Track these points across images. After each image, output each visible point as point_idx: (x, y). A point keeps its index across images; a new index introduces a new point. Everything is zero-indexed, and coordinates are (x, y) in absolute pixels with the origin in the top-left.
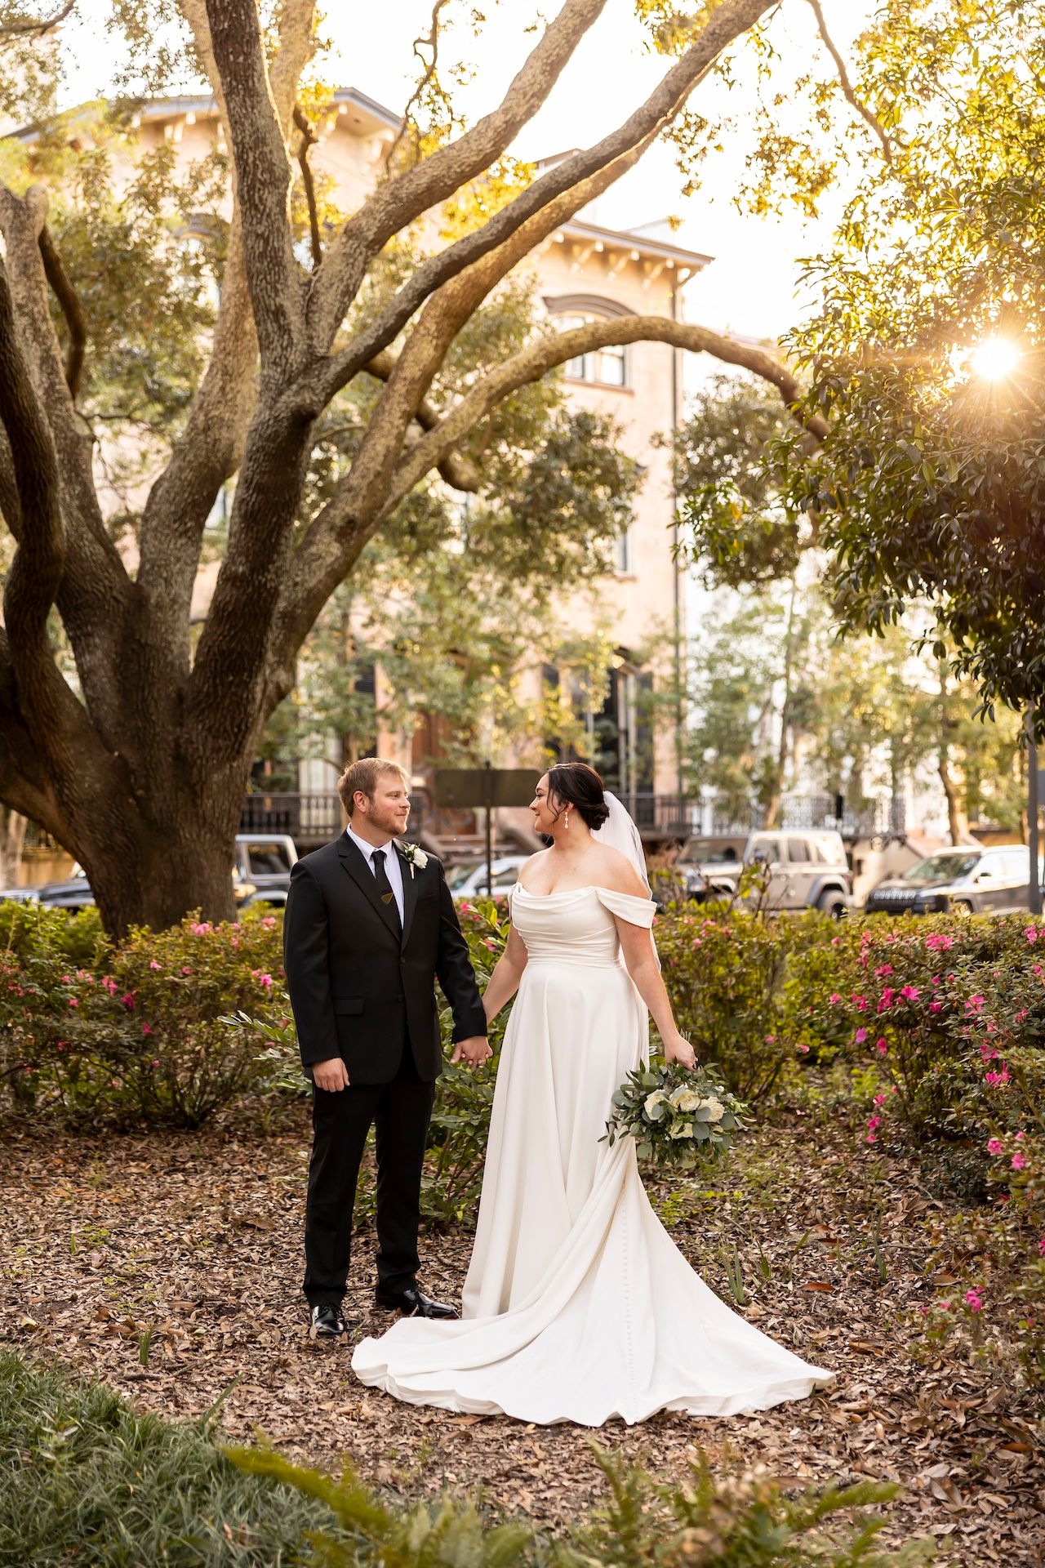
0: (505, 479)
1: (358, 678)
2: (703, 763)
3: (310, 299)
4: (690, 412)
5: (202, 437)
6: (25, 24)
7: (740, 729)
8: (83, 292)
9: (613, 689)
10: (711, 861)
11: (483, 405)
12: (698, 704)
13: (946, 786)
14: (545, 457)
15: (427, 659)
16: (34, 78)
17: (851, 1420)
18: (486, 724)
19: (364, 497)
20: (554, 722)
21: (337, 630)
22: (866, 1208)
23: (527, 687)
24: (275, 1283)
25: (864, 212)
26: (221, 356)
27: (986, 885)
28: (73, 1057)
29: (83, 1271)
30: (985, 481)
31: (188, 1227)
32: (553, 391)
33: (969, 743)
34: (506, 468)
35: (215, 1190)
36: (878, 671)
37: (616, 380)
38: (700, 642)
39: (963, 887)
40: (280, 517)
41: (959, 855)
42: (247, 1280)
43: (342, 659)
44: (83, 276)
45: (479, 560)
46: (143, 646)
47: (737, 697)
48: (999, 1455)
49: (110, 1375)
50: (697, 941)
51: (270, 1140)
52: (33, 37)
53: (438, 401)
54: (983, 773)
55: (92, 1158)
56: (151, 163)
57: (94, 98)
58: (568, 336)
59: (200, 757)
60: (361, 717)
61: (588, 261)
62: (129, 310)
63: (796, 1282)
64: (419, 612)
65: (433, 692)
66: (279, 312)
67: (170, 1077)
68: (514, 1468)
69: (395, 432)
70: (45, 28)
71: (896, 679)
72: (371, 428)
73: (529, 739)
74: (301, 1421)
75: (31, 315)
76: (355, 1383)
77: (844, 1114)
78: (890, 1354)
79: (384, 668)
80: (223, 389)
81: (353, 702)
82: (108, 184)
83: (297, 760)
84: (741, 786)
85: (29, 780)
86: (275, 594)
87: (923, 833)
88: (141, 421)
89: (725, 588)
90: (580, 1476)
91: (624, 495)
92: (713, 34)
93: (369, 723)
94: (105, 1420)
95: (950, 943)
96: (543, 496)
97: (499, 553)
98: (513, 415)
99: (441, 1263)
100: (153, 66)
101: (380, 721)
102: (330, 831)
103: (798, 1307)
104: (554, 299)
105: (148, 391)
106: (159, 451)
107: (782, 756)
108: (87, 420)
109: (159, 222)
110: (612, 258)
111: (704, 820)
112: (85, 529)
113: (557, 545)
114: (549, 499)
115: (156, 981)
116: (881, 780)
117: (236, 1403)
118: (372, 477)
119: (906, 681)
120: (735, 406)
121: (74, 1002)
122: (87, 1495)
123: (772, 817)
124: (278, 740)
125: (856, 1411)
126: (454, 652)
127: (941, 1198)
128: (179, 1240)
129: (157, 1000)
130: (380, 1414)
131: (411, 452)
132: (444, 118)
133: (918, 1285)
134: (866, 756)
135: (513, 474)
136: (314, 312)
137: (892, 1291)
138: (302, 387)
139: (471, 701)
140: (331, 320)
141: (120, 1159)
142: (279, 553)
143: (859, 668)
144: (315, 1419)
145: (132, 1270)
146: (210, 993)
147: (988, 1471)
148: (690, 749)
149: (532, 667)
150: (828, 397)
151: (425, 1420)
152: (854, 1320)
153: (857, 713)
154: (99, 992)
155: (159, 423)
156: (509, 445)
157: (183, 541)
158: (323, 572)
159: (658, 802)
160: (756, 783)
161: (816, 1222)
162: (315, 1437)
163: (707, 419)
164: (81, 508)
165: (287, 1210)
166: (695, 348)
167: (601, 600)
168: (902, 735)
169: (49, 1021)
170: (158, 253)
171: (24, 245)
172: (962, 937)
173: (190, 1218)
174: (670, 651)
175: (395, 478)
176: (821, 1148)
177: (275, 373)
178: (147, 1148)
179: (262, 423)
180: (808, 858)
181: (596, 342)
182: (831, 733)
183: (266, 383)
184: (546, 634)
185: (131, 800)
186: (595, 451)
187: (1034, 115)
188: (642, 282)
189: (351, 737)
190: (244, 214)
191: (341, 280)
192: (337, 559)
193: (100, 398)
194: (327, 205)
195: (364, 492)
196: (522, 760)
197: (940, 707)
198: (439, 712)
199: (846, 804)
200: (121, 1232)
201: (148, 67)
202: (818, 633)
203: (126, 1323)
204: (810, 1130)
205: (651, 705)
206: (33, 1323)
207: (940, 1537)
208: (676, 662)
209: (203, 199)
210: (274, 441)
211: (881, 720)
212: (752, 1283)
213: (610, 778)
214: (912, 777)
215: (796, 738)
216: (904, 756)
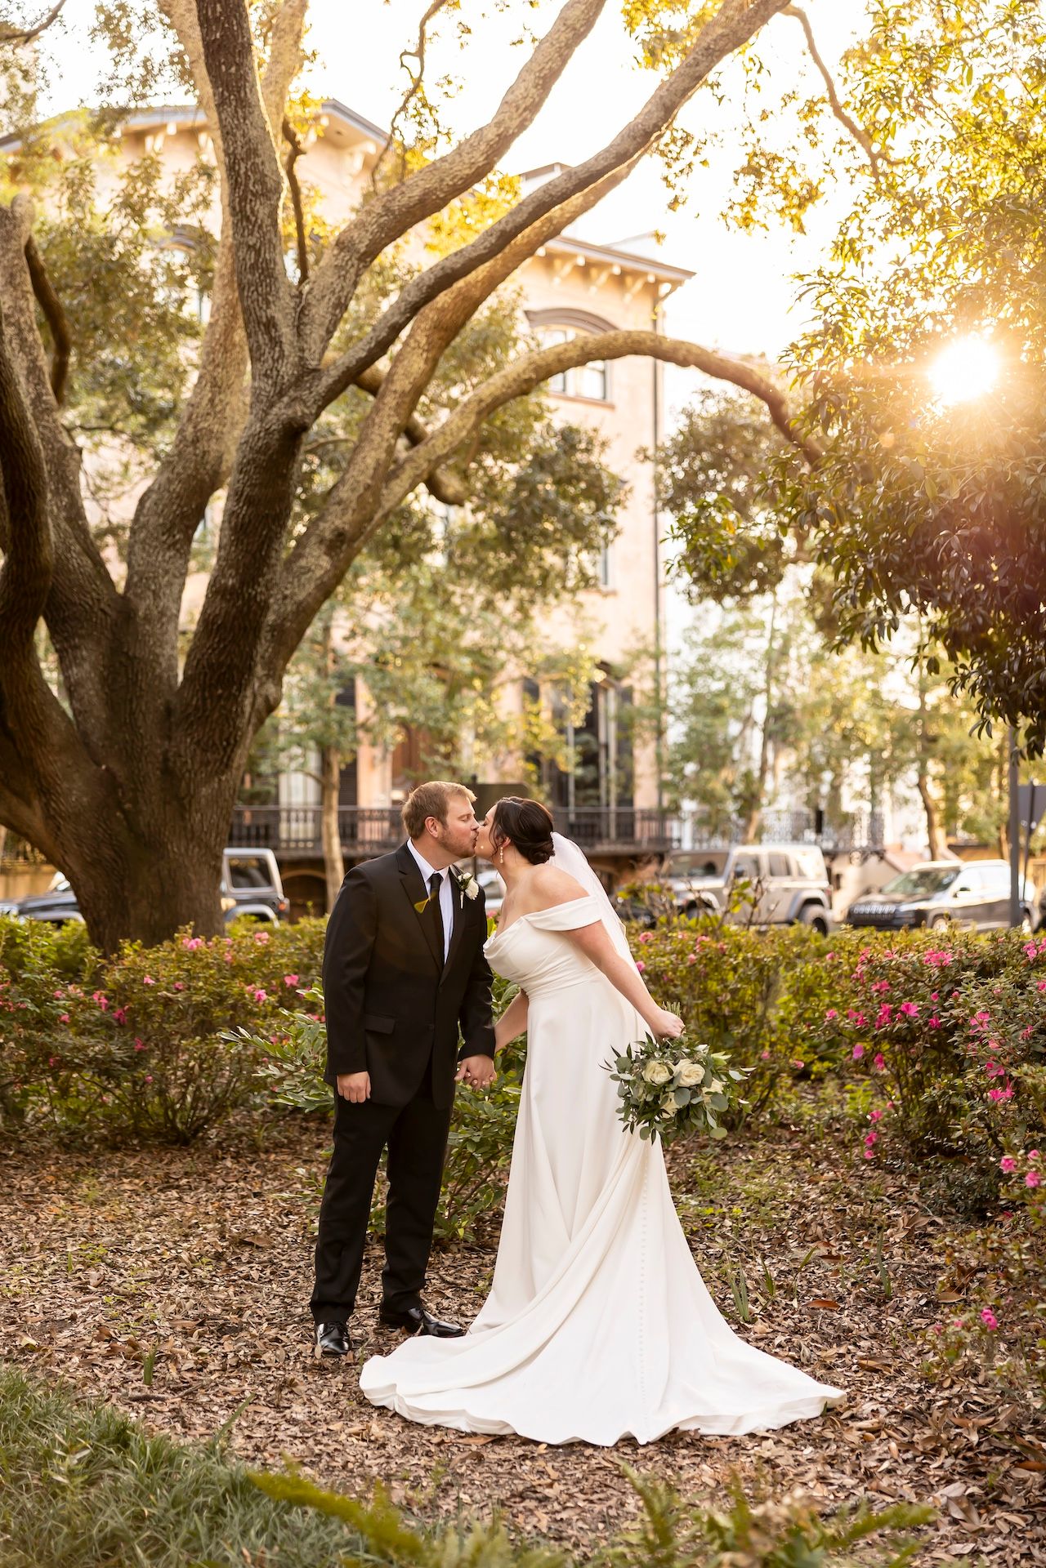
0: (491, 492)
1: (338, 691)
2: (684, 777)
3: (302, 311)
4: (672, 428)
5: (191, 449)
6: (8, 32)
7: (720, 742)
8: (67, 302)
9: (594, 704)
11: (473, 419)
12: (678, 718)
13: (925, 801)
14: (530, 471)
15: (409, 672)
16: (17, 87)
17: (864, 1439)
18: (466, 736)
19: (354, 511)
20: (536, 736)
21: (319, 643)
22: (865, 1224)
23: (508, 701)
24: (277, 1301)
25: (860, 228)
26: (210, 368)
27: (965, 900)
28: (63, 1073)
29: (81, 1289)
30: (986, 498)
31: (185, 1245)
32: (539, 405)
33: (948, 758)
34: (491, 482)
35: (210, 1208)
36: (858, 686)
37: (597, 394)
38: (681, 656)
39: (941, 902)
40: (270, 530)
41: (938, 870)
42: (248, 1298)
43: (322, 671)
44: (68, 286)
45: (463, 573)
46: (132, 659)
47: (718, 711)
48: (1013, 1474)
49: (115, 1395)
50: (692, 956)
51: (263, 1156)
52: (16, 46)
53: (424, 414)
54: (962, 787)
55: (85, 1174)
56: (135, 173)
57: (75, 108)
58: (558, 350)
59: (189, 771)
60: (343, 732)
61: (570, 275)
62: (113, 321)
63: (801, 1299)
64: (400, 626)
65: (415, 705)
66: (270, 324)
67: (162, 1093)
68: (527, 1489)
69: (385, 445)
70: (29, 37)
71: (876, 694)
72: (361, 440)
73: (510, 752)
74: (311, 1442)
75: (17, 325)
76: (363, 1402)
77: (838, 1130)
78: (899, 1371)
79: (366, 681)
80: (212, 401)
81: (334, 716)
82: (93, 195)
83: (277, 773)
84: (722, 801)
85: (16, 793)
86: (264, 608)
87: (902, 847)
88: (122, 432)
89: (710, 603)
90: (595, 1497)
91: (609, 508)
92: (708, 49)
93: (350, 736)
94: (114, 1442)
95: (949, 959)
96: (528, 510)
97: (483, 566)
98: (499, 429)
99: (444, 1281)
100: (137, 76)
101: (361, 734)
102: (310, 845)
103: (804, 1324)
104: (535, 313)
105: (131, 402)
106: (141, 463)
107: (763, 771)
108: (69, 430)
109: (145, 233)
110: (594, 272)
111: (684, 834)
112: (72, 541)
113: (541, 559)
114: (533, 512)
115: (150, 997)
116: (860, 795)
117: (244, 1424)
118: (361, 490)
119: (885, 696)
120: (720, 421)
121: (66, 1017)
122: (102, 1519)
123: (752, 831)
124: (259, 754)
125: (868, 1430)
126: (436, 665)
127: (941, 1214)
128: (177, 1258)
129: (149, 1017)
130: (390, 1434)
131: (400, 467)
132: (429, 131)
133: (923, 1302)
134: (846, 771)
135: (499, 487)
136: (305, 324)
137: (897, 1309)
138: (294, 400)
139: (453, 715)
140: (323, 332)
141: (112, 1176)
142: (269, 566)
143: (839, 683)
144: (325, 1440)
145: (131, 1288)
146: (204, 1009)
147: (1004, 1490)
148: (671, 763)
149: (513, 681)
150: (828, 413)
151: (436, 1440)
152: (860, 1337)
153: (837, 729)
154: (89, 1007)
155: (142, 435)
156: (495, 458)
157: (172, 553)
158: (313, 585)
159: (638, 816)
160: (736, 798)
161: (817, 1239)
162: (325, 1458)
163: (692, 434)
164: (69, 520)
165: (285, 1227)
166: (683, 363)
167: (585, 613)
168: (882, 750)
169: (41, 1037)
170: (144, 262)
171: (11, 255)
172: (961, 954)
173: (186, 1235)
174: (650, 665)
175: (384, 491)
176: (818, 1164)
177: (266, 386)
178: (140, 1165)
179: (253, 436)
180: (789, 873)
181: (584, 357)
182: (810, 747)
183: (256, 394)
184: (528, 648)
185: (118, 814)
186: (580, 466)
187: (1032, 133)
188: (623, 295)
189: (333, 751)
190: (235, 225)
191: (333, 292)
192: (327, 572)
193: (82, 408)
194: (314, 217)
195: (354, 505)
196: (503, 774)
197: (920, 722)
198: (420, 726)
199: (826, 818)
200: (118, 1250)
201: (132, 77)
202: (799, 647)
203: (129, 1343)
204: (805, 1145)
205: (632, 719)
206: (34, 1342)
207: (960, 1556)
208: (657, 676)
209: (188, 209)
210: (265, 454)
211: (861, 735)
212: (757, 1300)
213: (591, 792)
214: (891, 791)
215: (776, 753)
216: (883, 771)
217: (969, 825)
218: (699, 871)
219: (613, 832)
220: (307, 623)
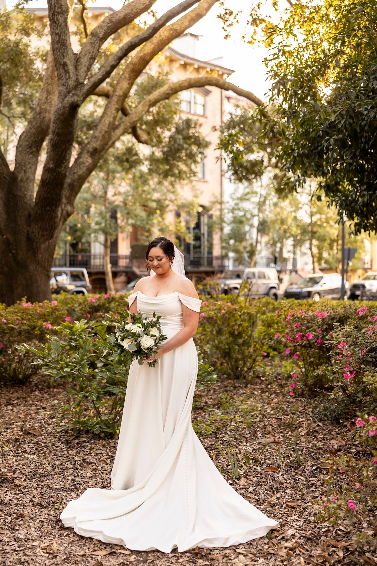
1: (111, 214)
2: (229, 245)
3: (77, 60)
4: (227, 118)
5: (38, 116)
7: (242, 233)
9: (199, 219)
10: (231, 278)
11: (147, 107)
12: (228, 224)
13: (312, 254)
14: (174, 134)
15: (134, 208)
19: (101, 141)
20: (178, 230)
21: (103, 197)
22: (290, 426)
23: (170, 218)
26: (46, 85)
27: (325, 287)
30: (345, 121)
33: (320, 239)
35: (22, 414)
36: (289, 214)
37: (201, 113)
38: (229, 203)
39: (317, 288)
40: (66, 146)
41: (316, 277)
42: (21, 463)
44: (1, 61)
46: (15, 196)
47: (241, 222)
50: (223, 311)
51: (52, 390)
54: (324, 249)
59: (37, 238)
60: (111, 227)
61: (192, 71)
63: (261, 466)
64: (131, 191)
65: (136, 219)
66: (65, 65)
69: (113, 116)
71: (295, 218)
72: (103, 114)
77: (279, 379)
78: (304, 509)
79: (120, 211)
80: (46, 98)
81: (108, 222)
84: (242, 253)
86: (65, 176)
87: (303, 269)
89: (238, 183)
91: (202, 148)
93: (114, 230)
95: (326, 315)
97: (158, 169)
98: (162, 117)
101: (119, 229)
102: (101, 267)
103: (262, 480)
107: (257, 242)
110: (201, 70)
111: (230, 265)
113: (178, 166)
114: (175, 150)
115: (4, 327)
116: (289, 252)
118: (103, 132)
119: (298, 218)
120: (242, 116)
123: (253, 264)
125: (290, 548)
126: (144, 206)
127: (321, 420)
131: (119, 124)
133: (314, 468)
134: (285, 243)
135: (162, 139)
136: (79, 65)
137: (303, 471)
138: (74, 94)
139: (150, 222)
140: (86, 69)
143: (283, 213)
146: (27, 332)
148: (225, 240)
149: (172, 211)
152: (287, 488)
153: (282, 229)
156: (161, 128)
157: (31, 156)
158: (85, 169)
159: (214, 259)
160: (247, 252)
161: (269, 433)
163: (232, 120)
165: (49, 425)
167: (195, 188)
168: (297, 236)
172: (331, 313)
174: (219, 206)
175: (113, 134)
176: (271, 395)
177: (63, 89)
179: (59, 109)
180: (265, 277)
182: (273, 235)
183: (60, 93)
184: (176, 200)
185: (10, 255)
189: (108, 235)
191: (90, 53)
192: (90, 164)
195: (100, 138)
197: (310, 227)
198: (139, 226)
199: (278, 260)
202: (269, 200)
204: (266, 386)
205: (212, 225)
208: (221, 210)
210: (63, 116)
211: (290, 231)
212: (242, 466)
213: (198, 250)
214: (300, 250)
215: (261, 236)
216: (298, 243)
217: (327, 262)
218: (234, 277)
219: (206, 263)
220: (83, 183)
